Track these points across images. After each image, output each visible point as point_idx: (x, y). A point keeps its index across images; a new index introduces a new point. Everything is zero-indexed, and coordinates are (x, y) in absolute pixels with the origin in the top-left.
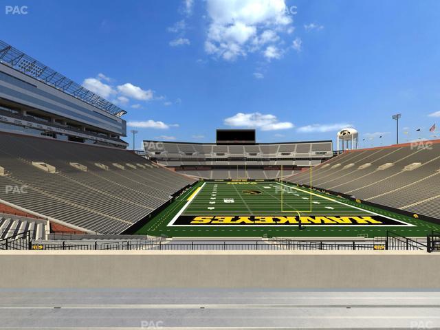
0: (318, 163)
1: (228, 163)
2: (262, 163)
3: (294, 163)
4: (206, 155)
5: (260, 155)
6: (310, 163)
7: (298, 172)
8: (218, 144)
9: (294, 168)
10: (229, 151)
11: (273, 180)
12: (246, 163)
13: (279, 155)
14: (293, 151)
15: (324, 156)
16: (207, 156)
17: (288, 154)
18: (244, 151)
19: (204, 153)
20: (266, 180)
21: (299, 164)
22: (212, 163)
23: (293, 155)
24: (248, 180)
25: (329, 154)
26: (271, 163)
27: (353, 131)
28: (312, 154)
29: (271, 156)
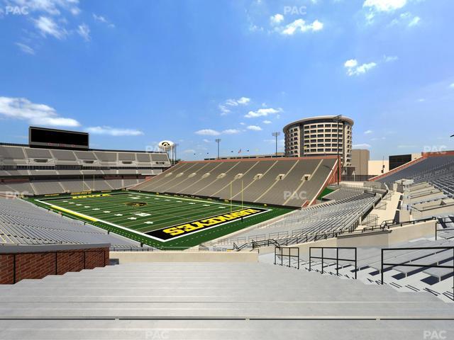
0: (160, 172)
1: (57, 173)
2: (102, 172)
3: (137, 172)
4: (15, 160)
5: (97, 163)
6: (153, 172)
7: (143, 181)
8: (31, 146)
9: (138, 176)
10: (54, 158)
11: (120, 190)
12: (82, 172)
13: (119, 163)
14: (135, 160)
15: (163, 166)
16: (19, 162)
17: (130, 163)
18: (77, 158)
19: (13, 159)
20: (113, 191)
21: (144, 173)
22: (29, 173)
23: (135, 164)
24: (93, 193)
25: (168, 164)
26: (112, 172)
27: (171, 143)
28: (153, 164)
29: (110, 164)
